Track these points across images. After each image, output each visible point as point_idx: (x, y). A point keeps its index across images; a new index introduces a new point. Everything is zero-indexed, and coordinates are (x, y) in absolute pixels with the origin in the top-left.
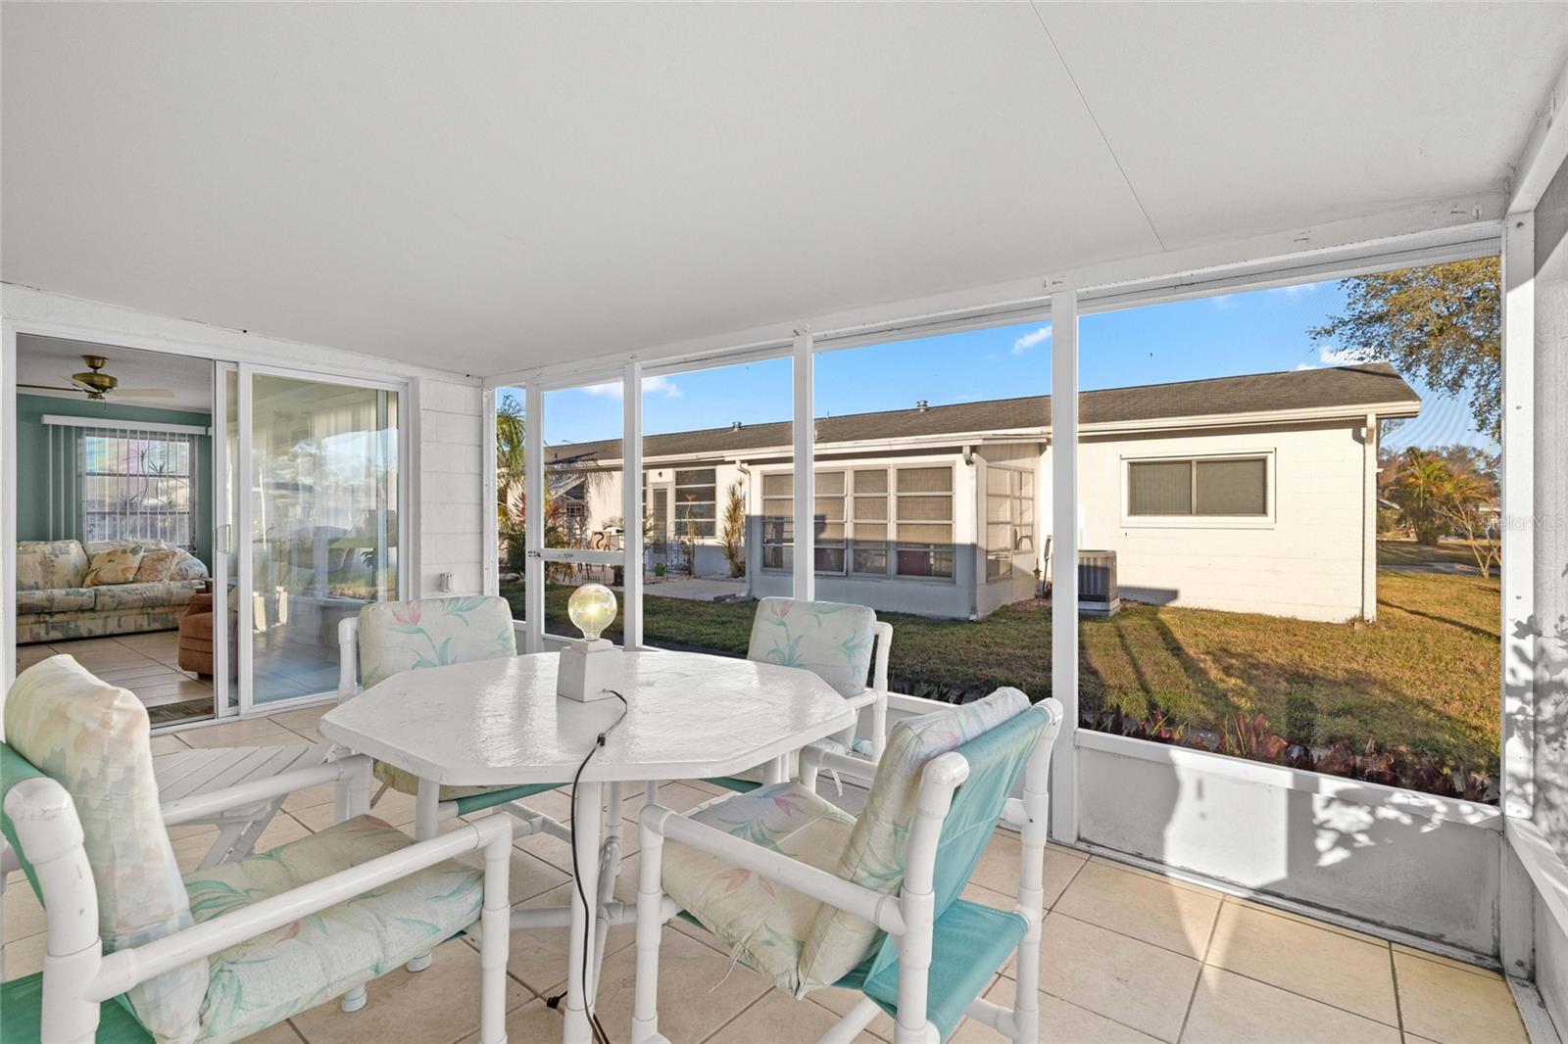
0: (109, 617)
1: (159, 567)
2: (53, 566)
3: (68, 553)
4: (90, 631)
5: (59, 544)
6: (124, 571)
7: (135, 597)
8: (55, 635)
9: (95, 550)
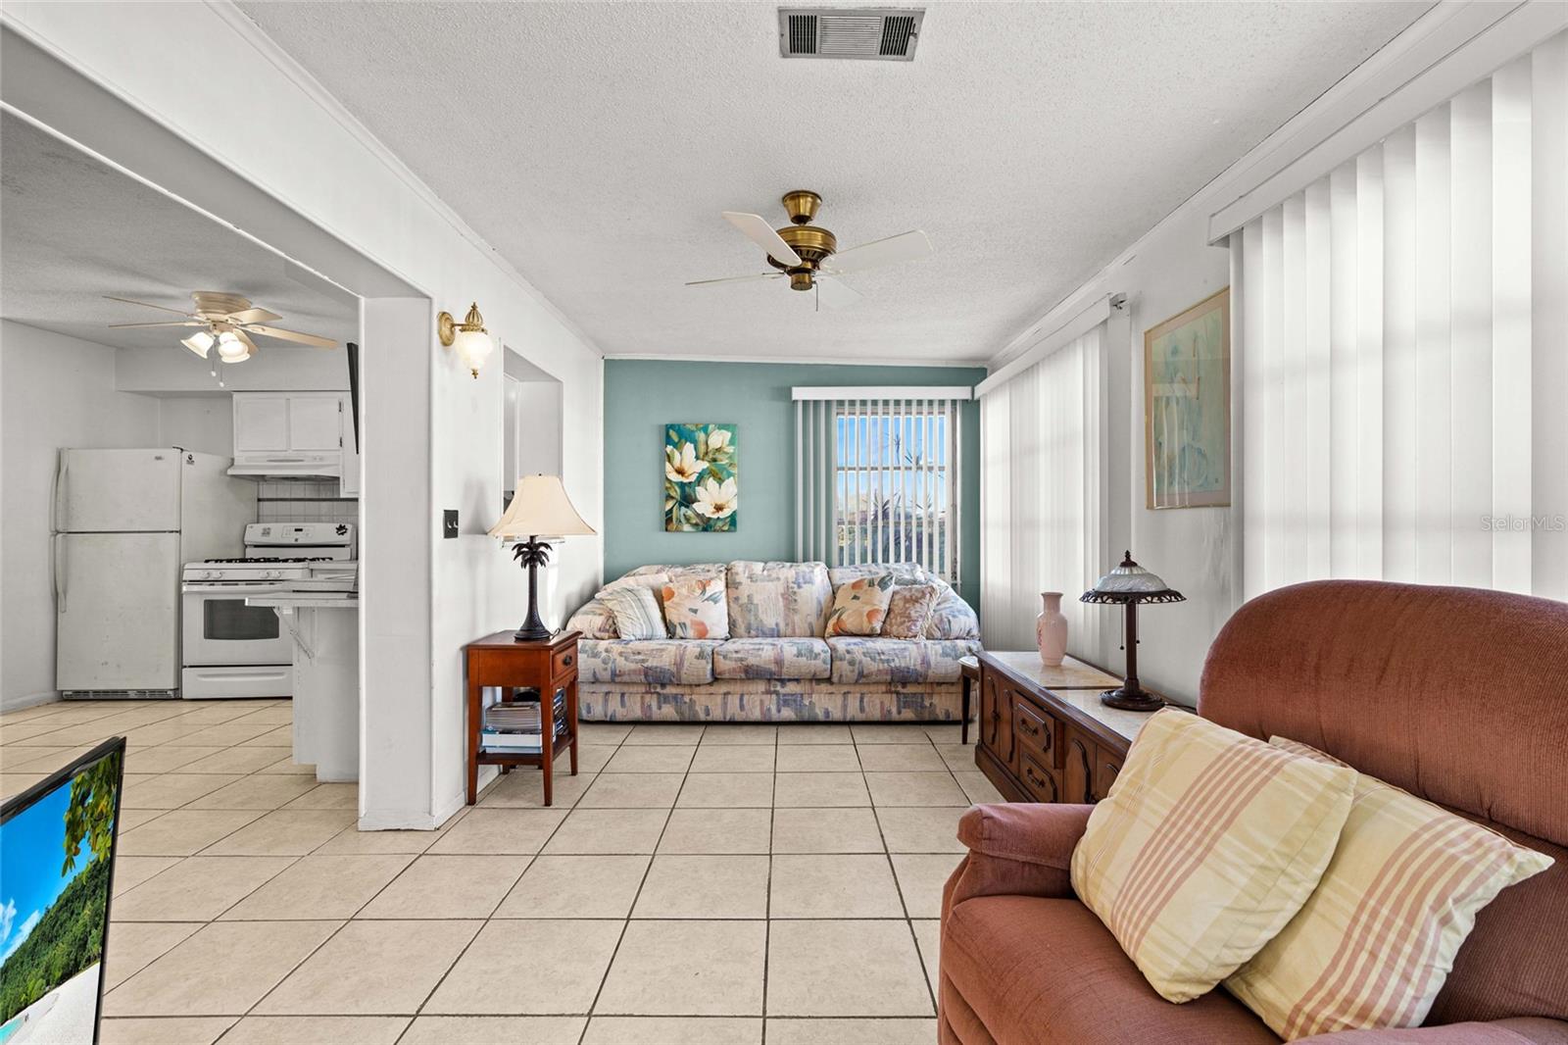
0: (848, 693)
1: (913, 614)
2: (795, 600)
3: (810, 582)
4: (827, 713)
5: (803, 567)
6: (871, 615)
7: (881, 667)
8: (787, 714)
9: (841, 579)
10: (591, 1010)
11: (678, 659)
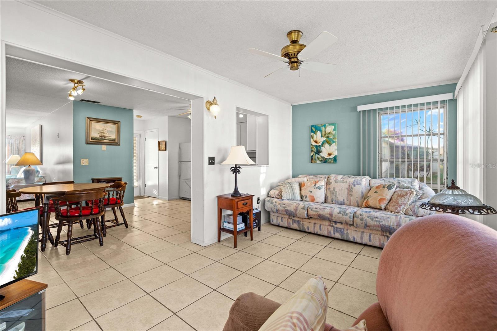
0: (364, 232)
1: (400, 202)
2: (352, 191)
3: (359, 184)
4: (354, 238)
5: (358, 178)
6: (381, 200)
7: (375, 223)
8: (338, 235)
9: (374, 184)
10: (176, 313)
11: (296, 208)
